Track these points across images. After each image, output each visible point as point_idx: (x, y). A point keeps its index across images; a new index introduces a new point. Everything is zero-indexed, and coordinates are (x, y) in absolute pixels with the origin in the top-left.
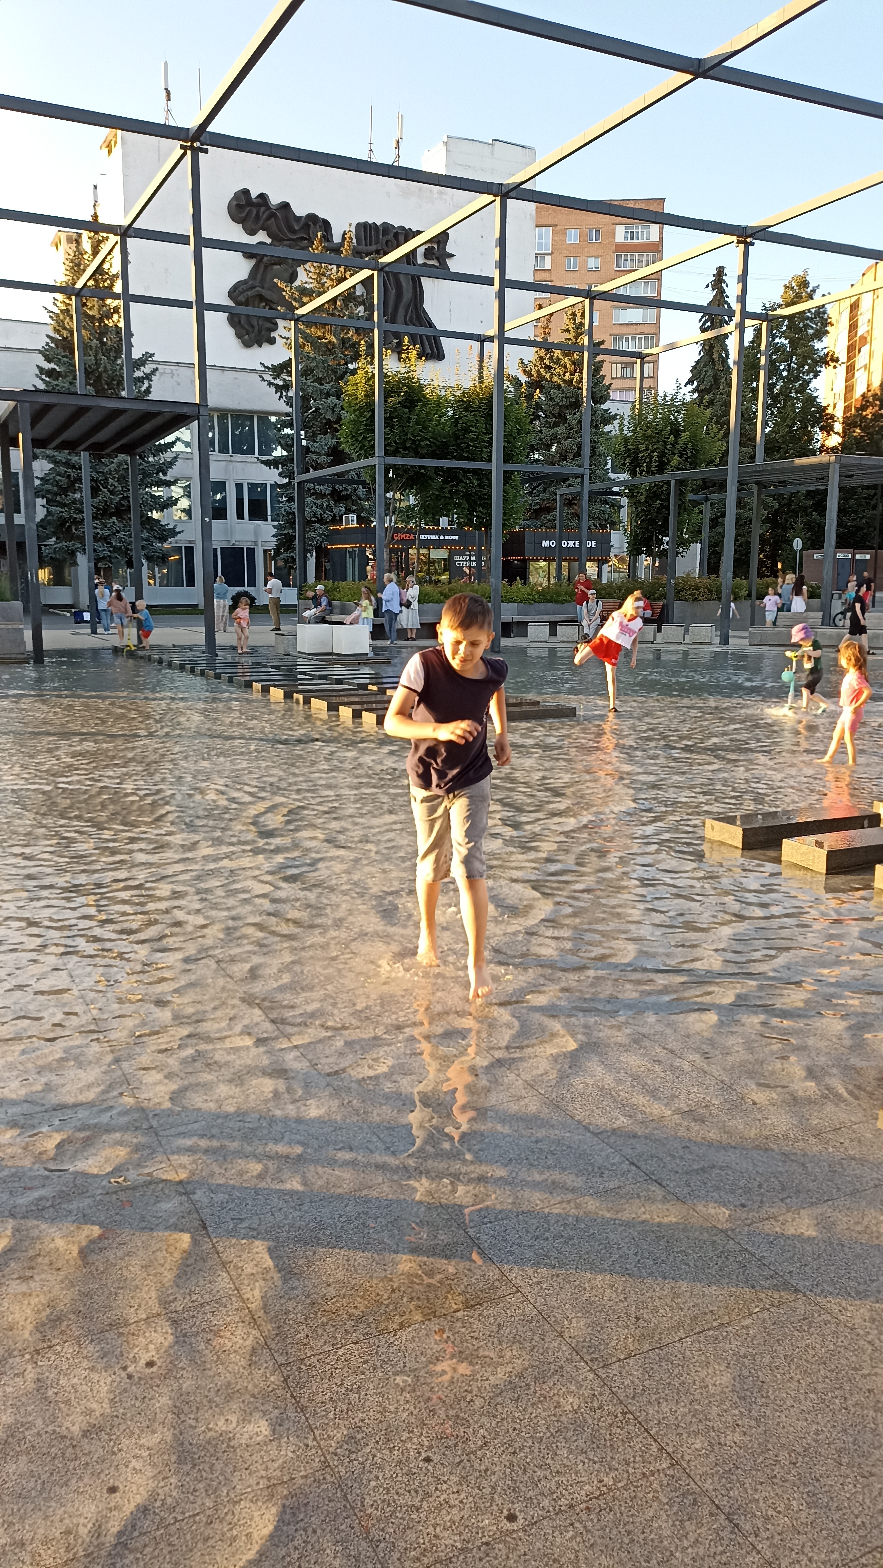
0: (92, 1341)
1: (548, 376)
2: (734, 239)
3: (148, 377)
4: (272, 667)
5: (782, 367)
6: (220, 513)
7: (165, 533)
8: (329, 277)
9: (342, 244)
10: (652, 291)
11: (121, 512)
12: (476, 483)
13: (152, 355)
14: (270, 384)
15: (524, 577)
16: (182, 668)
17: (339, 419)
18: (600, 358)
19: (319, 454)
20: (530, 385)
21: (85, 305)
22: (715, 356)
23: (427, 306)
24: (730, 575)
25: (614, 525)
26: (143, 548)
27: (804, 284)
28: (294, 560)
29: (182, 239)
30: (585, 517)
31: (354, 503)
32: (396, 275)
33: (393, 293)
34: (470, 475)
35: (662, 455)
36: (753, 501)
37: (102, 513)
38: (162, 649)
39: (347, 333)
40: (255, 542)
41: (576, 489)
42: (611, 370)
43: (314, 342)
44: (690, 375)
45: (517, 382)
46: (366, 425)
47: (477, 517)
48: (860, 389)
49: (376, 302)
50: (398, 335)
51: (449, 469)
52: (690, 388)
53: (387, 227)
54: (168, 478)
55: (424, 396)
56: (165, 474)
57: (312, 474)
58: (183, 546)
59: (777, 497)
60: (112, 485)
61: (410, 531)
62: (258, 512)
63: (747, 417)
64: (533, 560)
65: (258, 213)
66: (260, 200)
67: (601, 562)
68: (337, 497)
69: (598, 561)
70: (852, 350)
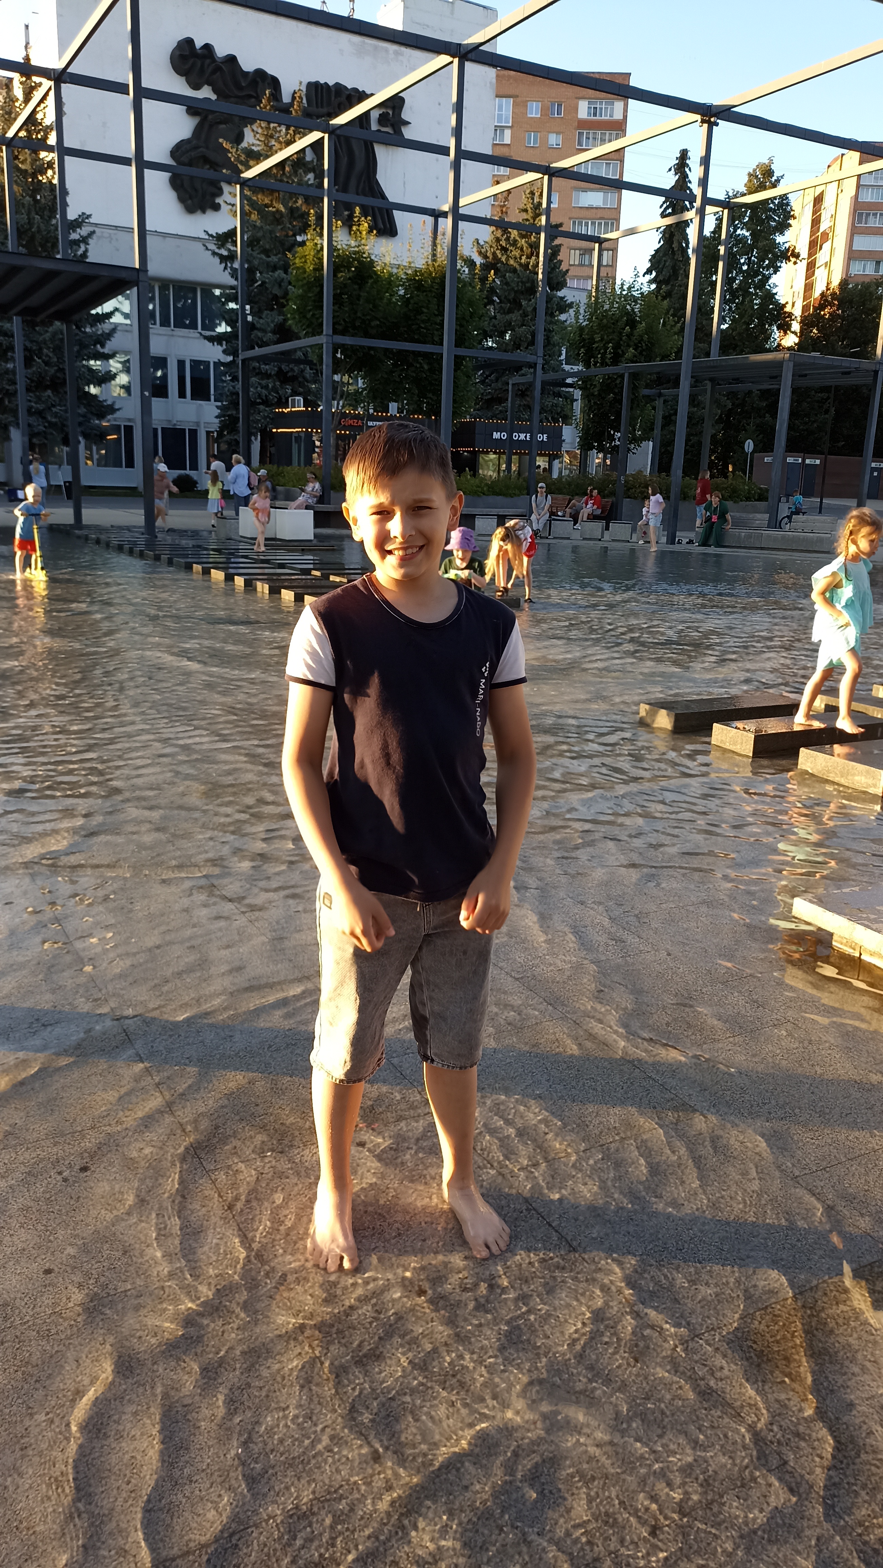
0: (28, 1149)
1: (503, 259)
2: (698, 117)
3: (85, 240)
4: (213, 550)
5: (742, 261)
6: (160, 390)
7: (103, 409)
8: (277, 141)
9: (291, 104)
10: (614, 174)
11: (57, 384)
12: (426, 367)
13: (89, 216)
14: (214, 254)
15: (474, 469)
16: (120, 548)
17: (286, 293)
18: (558, 241)
19: (264, 331)
20: (486, 267)
21: (16, 158)
22: (675, 245)
23: (381, 177)
24: (680, 473)
25: (567, 419)
26: (80, 424)
27: (768, 172)
28: (237, 442)
29: (121, 88)
30: (537, 408)
31: (301, 385)
32: (347, 139)
33: (345, 160)
34: (420, 359)
35: (616, 347)
36: (706, 399)
37: (36, 385)
38: (98, 529)
39: (296, 202)
40: (198, 424)
41: (529, 378)
42: (570, 256)
43: (260, 209)
44: (649, 265)
45: (470, 263)
46: (314, 301)
47: (428, 403)
48: (819, 288)
49: (326, 167)
50: (350, 207)
51: (400, 352)
52: (648, 277)
53: (339, 88)
54: (106, 351)
55: (375, 273)
56: (103, 346)
57: (258, 351)
58: (123, 424)
59: (732, 395)
60: (47, 355)
61: (358, 417)
62: (200, 392)
63: (703, 311)
64: (483, 452)
65: (202, 66)
66: (205, 51)
67: (553, 457)
68: (284, 378)
69: (549, 455)
70: (814, 246)
